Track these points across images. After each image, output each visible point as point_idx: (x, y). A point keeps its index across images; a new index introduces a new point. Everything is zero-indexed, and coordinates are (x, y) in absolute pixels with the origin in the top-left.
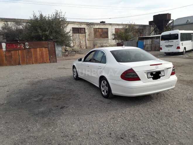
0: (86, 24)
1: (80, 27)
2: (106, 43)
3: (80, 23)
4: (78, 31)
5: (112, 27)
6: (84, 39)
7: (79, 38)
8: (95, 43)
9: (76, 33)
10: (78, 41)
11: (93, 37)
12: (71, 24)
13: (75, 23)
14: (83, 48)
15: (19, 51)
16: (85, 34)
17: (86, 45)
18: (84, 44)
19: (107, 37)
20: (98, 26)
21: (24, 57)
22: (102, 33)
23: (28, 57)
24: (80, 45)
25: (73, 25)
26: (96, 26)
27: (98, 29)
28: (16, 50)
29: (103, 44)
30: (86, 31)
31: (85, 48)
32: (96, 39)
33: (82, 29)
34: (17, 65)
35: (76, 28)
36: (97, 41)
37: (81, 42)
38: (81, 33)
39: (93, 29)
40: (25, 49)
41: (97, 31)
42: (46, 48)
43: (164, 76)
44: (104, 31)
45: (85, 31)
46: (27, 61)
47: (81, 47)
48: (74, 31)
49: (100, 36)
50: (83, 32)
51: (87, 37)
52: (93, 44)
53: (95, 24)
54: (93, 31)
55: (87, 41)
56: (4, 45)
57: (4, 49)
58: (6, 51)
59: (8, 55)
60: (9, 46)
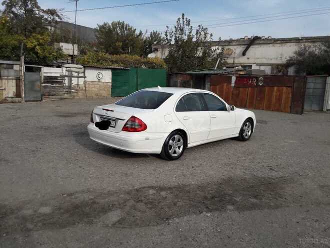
15: (249, 89)
21: (253, 98)
42: (289, 87)
43: (114, 127)
46: (257, 105)
56: (234, 79)
57: (233, 85)
58: (235, 86)
59: (235, 92)
60: (239, 80)
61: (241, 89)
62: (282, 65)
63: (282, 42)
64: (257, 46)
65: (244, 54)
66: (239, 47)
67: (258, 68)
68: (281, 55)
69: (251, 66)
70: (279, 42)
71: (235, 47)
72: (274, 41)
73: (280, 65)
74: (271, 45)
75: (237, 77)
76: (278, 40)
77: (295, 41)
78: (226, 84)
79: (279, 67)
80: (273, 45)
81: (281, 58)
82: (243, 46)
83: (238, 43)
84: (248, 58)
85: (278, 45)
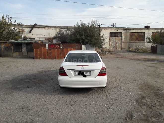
0: (123, 29)
1: (117, 32)
2: (142, 46)
3: (117, 29)
4: (115, 35)
5: (149, 31)
6: (119, 42)
7: (115, 41)
8: (130, 45)
9: (113, 37)
10: (114, 43)
11: (129, 40)
12: (109, 30)
13: (113, 29)
14: (118, 49)
15: (56, 50)
16: (121, 37)
17: (121, 46)
18: (119, 46)
19: (144, 40)
20: (135, 30)
21: (59, 54)
22: (138, 37)
23: (62, 54)
24: (115, 47)
25: (111, 30)
26: (133, 30)
27: (134, 33)
28: (55, 49)
29: (138, 46)
30: (123, 35)
31: (120, 49)
32: (132, 42)
33: (119, 33)
34: (54, 59)
35: (113, 32)
36: (133, 44)
37: (117, 44)
38: (117, 37)
39: (129, 33)
40: (60, 48)
41: (133, 35)
43: (90, 75)
44: (140, 35)
45: (121, 35)
46: (61, 57)
47: (116, 49)
48: (111, 35)
49: (136, 39)
50: (120, 35)
51: (123, 40)
52: (128, 46)
53: (132, 29)
54: (129, 35)
55: (122, 43)
56: (47, 45)
57: (47, 48)
58: (48, 49)
59: (49, 52)
60: (50, 46)
61: (52, 50)
62: (50, 38)
63: (49, 27)
64: (36, 29)
65: (30, 32)
66: (27, 28)
67: (38, 39)
68: (49, 33)
69: (35, 38)
70: (47, 27)
71: (25, 28)
72: (45, 27)
73: (49, 38)
74: (43, 29)
75: (49, 44)
76: (47, 26)
77: (54, 27)
78: (43, 48)
79: (49, 39)
80: (45, 29)
81: (49, 35)
82: (29, 28)
83: (26, 26)
84: (33, 34)
85: (47, 29)
